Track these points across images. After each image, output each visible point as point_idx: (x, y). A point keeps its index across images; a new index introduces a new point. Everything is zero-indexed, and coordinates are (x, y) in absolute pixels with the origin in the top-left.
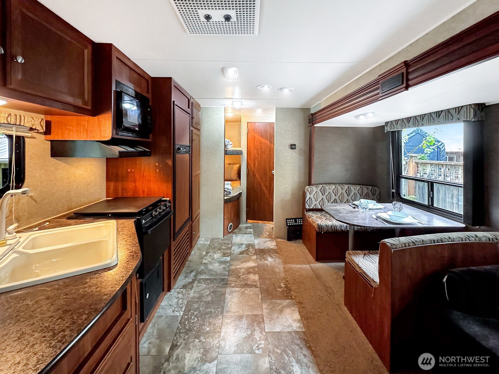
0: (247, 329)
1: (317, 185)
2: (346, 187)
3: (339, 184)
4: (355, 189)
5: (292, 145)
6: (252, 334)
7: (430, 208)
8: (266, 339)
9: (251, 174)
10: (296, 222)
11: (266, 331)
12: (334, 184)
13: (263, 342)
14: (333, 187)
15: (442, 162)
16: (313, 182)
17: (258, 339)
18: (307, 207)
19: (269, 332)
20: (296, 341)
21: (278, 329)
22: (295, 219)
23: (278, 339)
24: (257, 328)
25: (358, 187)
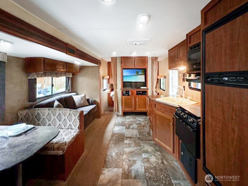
0: (131, 170)
6: (129, 167)
8: (122, 165)
11: (121, 169)
13: (124, 164)
17: (126, 165)
19: (120, 168)
20: (109, 164)
21: (116, 169)
23: (117, 165)
24: (126, 170)
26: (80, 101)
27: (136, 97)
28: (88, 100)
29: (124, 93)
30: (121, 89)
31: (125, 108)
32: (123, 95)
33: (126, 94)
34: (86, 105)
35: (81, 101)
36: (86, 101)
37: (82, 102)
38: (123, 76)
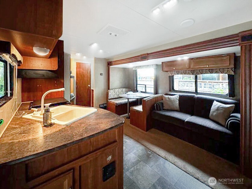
1: (112, 89)
2: (121, 89)
3: (119, 88)
4: (124, 90)
5: (101, 74)
7: (145, 92)
9: (78, 87)
10: (103, 105)
12: (118, 88)
14: (117, 89)
15: (148, 80)
16: (110, 88)
18: (109, 98)
22: (103, 104)
25: (125, 89)
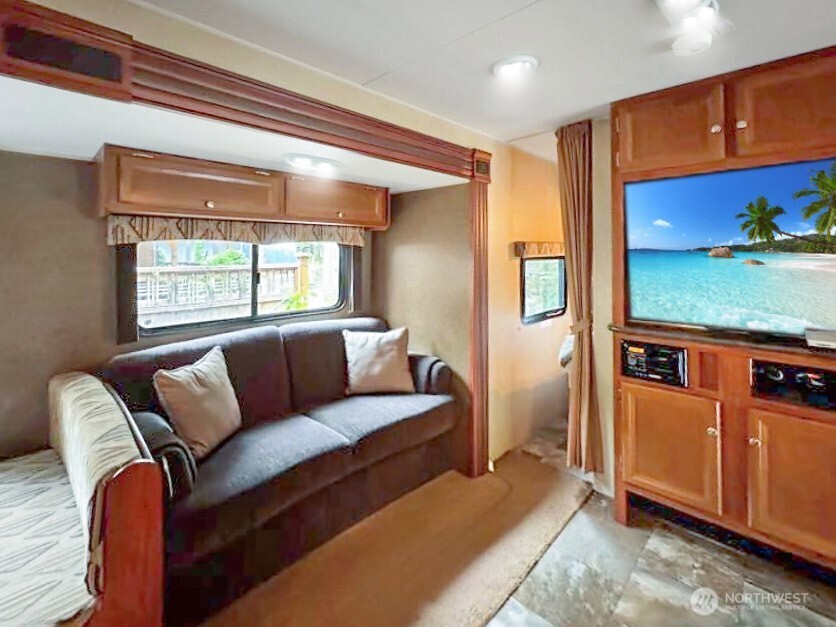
26: (368, 361)
27: (744, 412)
28: (414, 361)
29: (632, 362)
30: (610, 327)
31: (637, 471)
32: (625, 370)
33: (650, 371)
34: (398, 386)
35: (371, 364)
36: (405, 364)
37: (377, 369)
38: (626, 252)
